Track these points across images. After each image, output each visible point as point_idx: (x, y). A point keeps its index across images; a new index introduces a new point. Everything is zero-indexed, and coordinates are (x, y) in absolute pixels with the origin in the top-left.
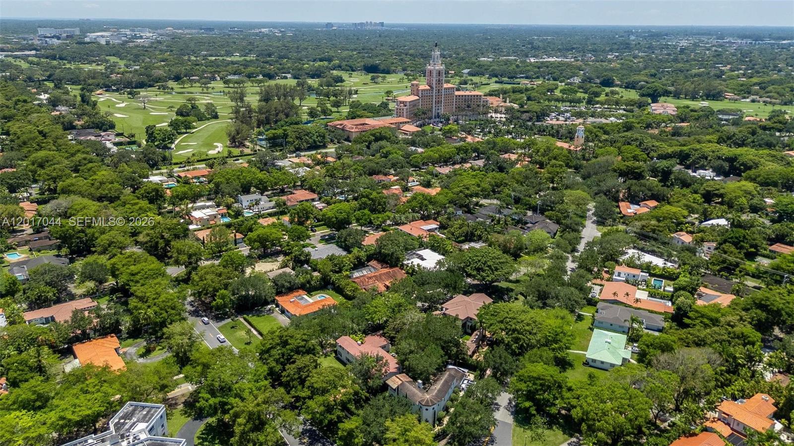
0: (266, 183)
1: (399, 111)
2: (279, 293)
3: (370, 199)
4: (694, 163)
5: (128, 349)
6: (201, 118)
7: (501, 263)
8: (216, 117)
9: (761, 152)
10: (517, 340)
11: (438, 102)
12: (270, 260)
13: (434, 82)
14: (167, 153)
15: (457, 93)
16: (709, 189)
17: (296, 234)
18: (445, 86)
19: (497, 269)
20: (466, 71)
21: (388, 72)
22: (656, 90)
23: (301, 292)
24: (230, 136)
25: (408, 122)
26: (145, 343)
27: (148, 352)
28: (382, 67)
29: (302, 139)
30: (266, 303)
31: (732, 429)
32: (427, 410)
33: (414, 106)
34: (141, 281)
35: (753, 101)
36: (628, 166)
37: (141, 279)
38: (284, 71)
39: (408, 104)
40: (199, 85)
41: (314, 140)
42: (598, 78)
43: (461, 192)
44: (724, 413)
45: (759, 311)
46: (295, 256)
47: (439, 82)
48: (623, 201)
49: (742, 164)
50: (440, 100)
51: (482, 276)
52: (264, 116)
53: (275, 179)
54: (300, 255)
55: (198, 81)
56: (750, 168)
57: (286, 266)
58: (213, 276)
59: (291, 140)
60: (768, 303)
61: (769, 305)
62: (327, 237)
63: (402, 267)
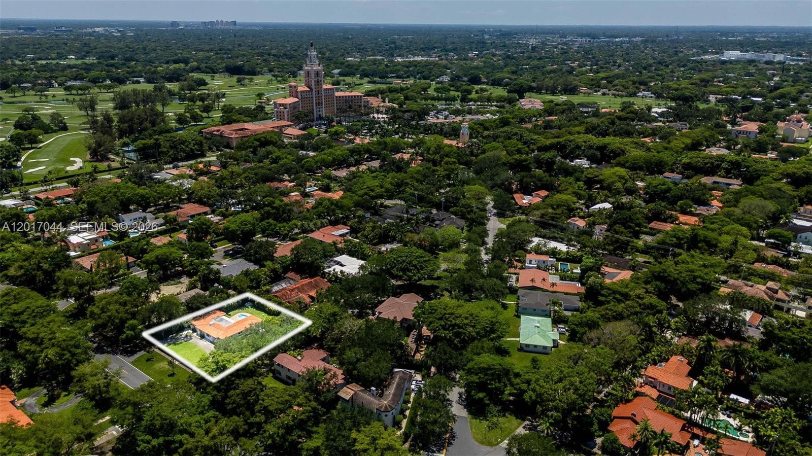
0: (148, 198)
1: (279, 114)
3: (273, 208)
4: (571, 152)
5: (25, 400)
6: (47, 130)
7: (425, 261)
8: (65, 128)
9: (625, 140)
10: (457, 335)
11: (319, 104)
12: (173, 282)
13: (313, 83)
14: (15, 172)
15: (337, 94)
16: (590, 176)
17: (200, 252)
18: (325, 87)
19: (422, 268)
20: (336, 71)
21: (254, 73)
22: (522, 86)
24: (89, 149)
25: (290, 125)
26: (45, 391)
27: (51, 400)
28: (246, 68)
29: (177, 148)
31: (659, 391)
32: (386, 416)
33: (295, 108)
34: (29, 321)
35: (604, 94)
36: (516, 160)
37: (28, 318)
38: (136, 74)
39: (288, 107)
40: (34, 93)
41: (191, 149)
42: (465, 76)
43: (366, 194)
44: (650, 377)
45: (658, 283)
46: (204, 276)
47: (318, 83)
48: (516, 192)
49: (612, 151)
50: (320, 101)
51: (408, 276)
52: (126, 125)
53: (159, 193)
54: (208, 274)
55: (33, 89)
56: (618, 155)
57: (195, 287)
58: (117, 306)
59: (165, 150)
60: (666, 275)
61: (666, 277)
62: (231, 252)
63: (323, 275)
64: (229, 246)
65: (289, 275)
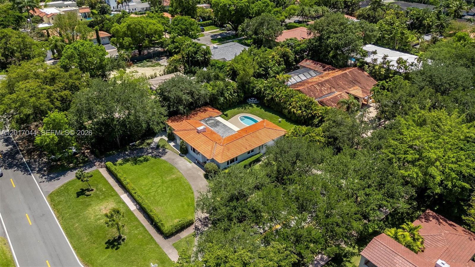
2: (174, 114)
12: (149, 64)
17: (184, 27)
23: (211, 111)
30: (151, 133)
46: (188, 55)
54: (196, 53)
57: (176, 70)
62: (219, 37)
63: (362, 66)
64: (217, 31)
65: (303, 63)
